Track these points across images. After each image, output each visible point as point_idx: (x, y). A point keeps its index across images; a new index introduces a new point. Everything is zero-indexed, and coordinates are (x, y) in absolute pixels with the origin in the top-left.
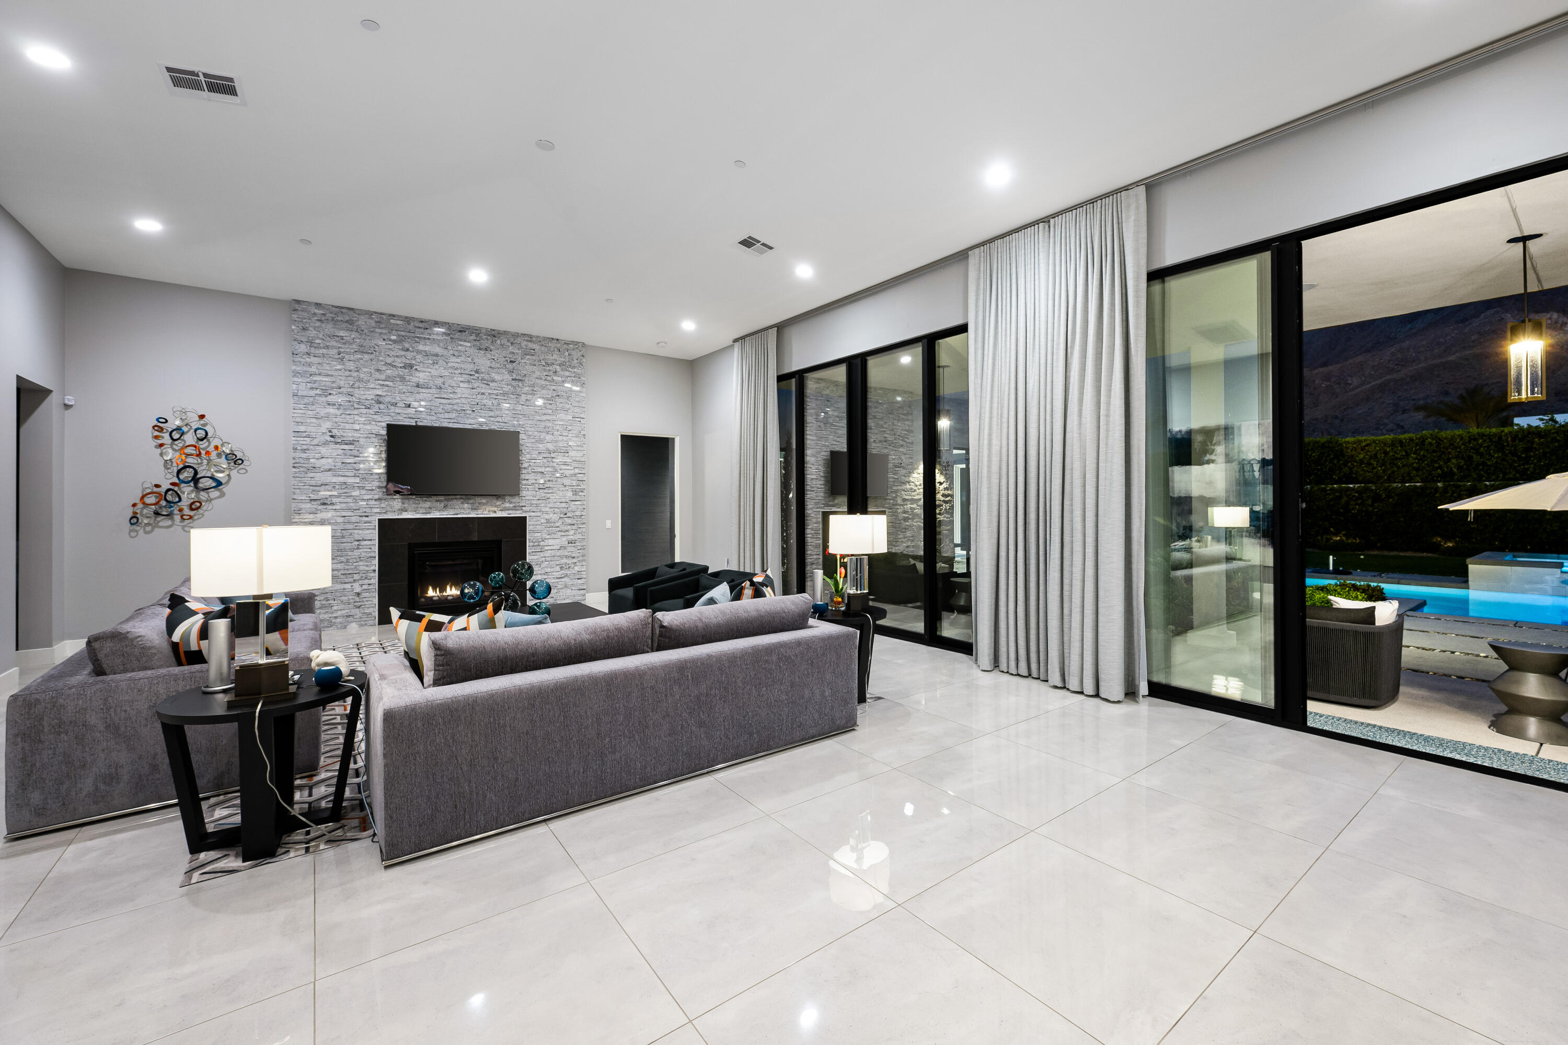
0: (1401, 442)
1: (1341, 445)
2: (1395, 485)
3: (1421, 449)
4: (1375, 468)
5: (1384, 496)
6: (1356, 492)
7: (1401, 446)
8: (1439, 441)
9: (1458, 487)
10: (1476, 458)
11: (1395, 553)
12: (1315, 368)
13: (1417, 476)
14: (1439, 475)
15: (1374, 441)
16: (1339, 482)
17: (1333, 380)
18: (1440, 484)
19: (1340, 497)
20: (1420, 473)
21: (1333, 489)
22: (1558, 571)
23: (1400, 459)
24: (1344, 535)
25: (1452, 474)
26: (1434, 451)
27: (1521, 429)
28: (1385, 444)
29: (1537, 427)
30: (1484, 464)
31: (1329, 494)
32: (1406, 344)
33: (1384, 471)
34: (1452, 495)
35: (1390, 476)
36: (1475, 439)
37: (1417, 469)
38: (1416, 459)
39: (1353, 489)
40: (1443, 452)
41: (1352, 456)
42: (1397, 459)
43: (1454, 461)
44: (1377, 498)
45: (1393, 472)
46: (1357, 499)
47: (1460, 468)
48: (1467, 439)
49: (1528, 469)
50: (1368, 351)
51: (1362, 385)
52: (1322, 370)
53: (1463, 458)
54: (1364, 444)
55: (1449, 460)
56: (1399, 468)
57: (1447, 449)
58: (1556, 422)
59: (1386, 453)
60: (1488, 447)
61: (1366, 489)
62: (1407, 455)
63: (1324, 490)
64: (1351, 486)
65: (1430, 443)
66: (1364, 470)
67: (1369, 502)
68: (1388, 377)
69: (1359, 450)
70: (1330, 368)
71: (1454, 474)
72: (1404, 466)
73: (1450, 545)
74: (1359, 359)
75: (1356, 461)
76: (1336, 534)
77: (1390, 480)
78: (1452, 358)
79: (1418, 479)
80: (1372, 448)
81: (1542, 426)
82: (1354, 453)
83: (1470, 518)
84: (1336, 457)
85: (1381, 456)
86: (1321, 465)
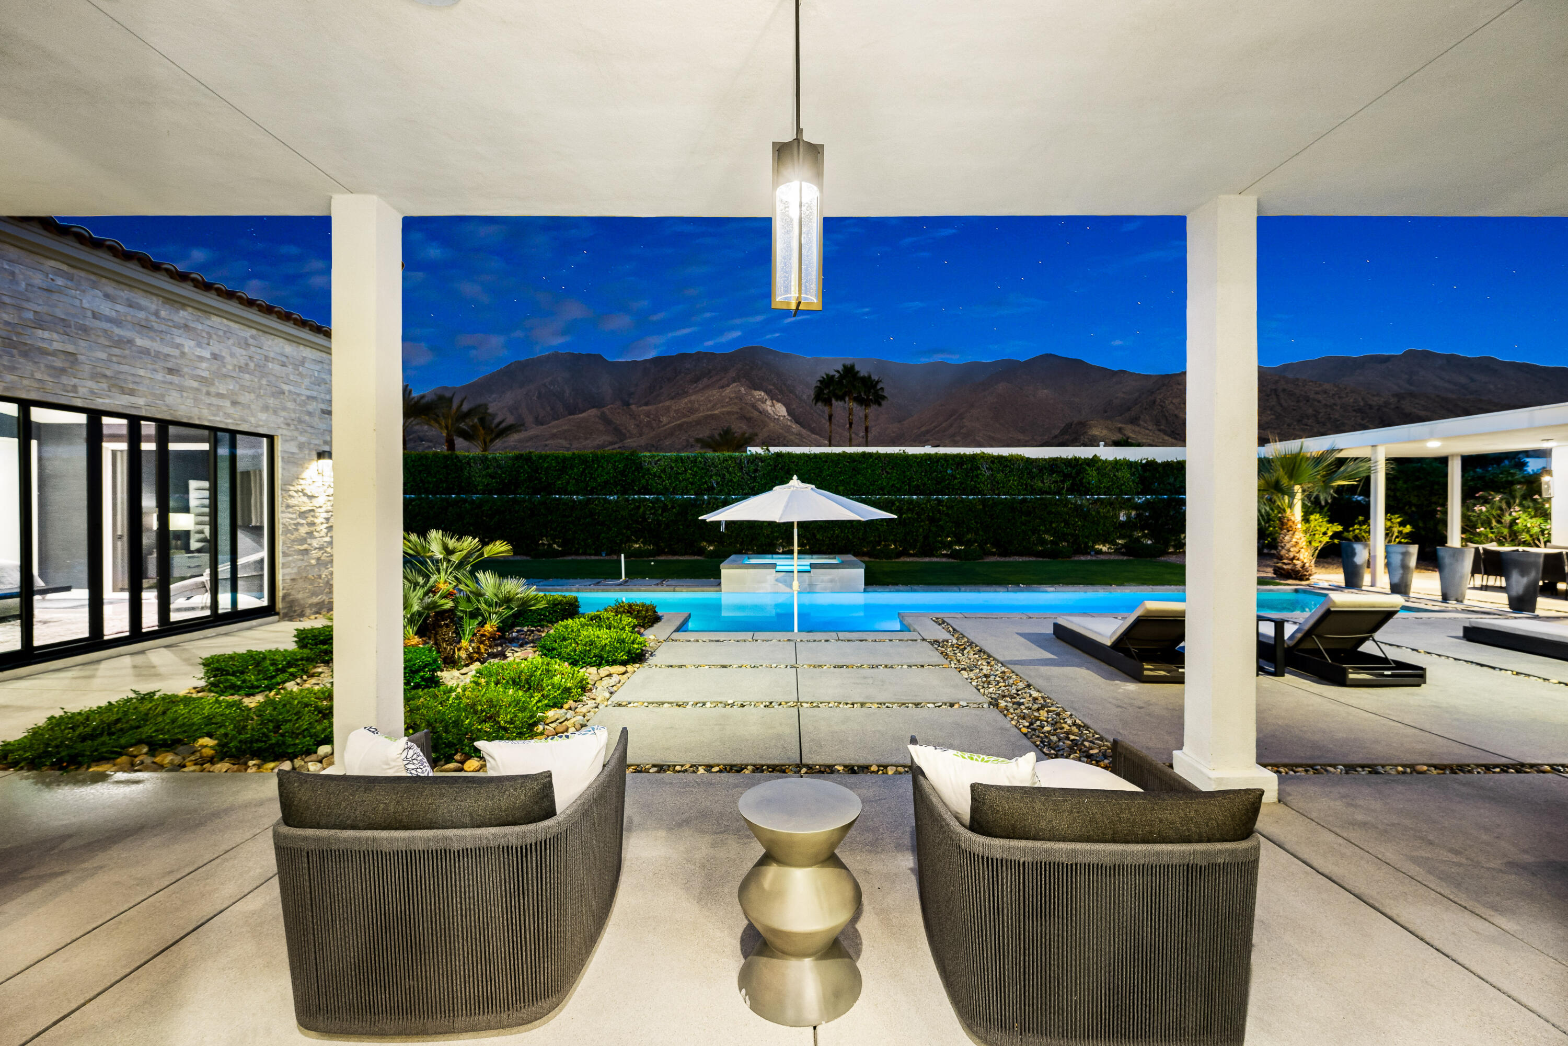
0: (681, 458)
1: (640, 458)
2: (677, 497)
3: (694, 466)
4: (664, 481)
5: (670, 506)
6: (651, 503)
7: (682, 463)
8: (706, 459)
9: (716, 499)
10: (727, 476)
11: (675, 558)
12: (640, 406)
13: (692, 489)
14: (705, 490)
15: (664, 456)
16: (639, 493)
17: (652, 416)
18: (706, 497)
19: (639, 507)
20: (694, 487)
21: (634, 499)
22: (774, 570)
23: (681, 474)
24: (642, 542)
25: (713, 488)
26: (703, 469)
27: (752, 455)
28: (671, 460)
29: (760, 454)
30: (731, 481)
31: (630, 504)
32: (693, 398)
33: (670, 484)
34: (713, 507)
35: (674, 488)
36: (727, 460)
37: (692, 484)
38: (691, 474)
39: (649, 499)
40: (708, 470)
41: (648, 469)
42: (679, 474)
43: (714, 477)
44: (665, 508)
45: (676, 485)
46: (652, 508)
47: (718, 483)
48: (722, 459)
49: (755, 486)
50: (672, 399)
51: (669, 423)
52: (645, 408)
53: (719, 475)
54: (657, 459)
55: (711, 477)
56: (680, 482)
57: (709, 466)
58: (769, 451)
59: (672, 468)
60: (734, 467)
61: (657, 499)
62: (686, 470)
63: (627, 500)
64: (647, 497)
65: (700, 462)
66: (656, 483)
67: (660, 511)
68: (684, 420)
69: (653, 464)
70: (650, 407)
71: (714, 489)
72: (683, 480)
73: (712, 548)
74: (667, 403)
75: (651, 474)
76: (636, 542)
77: (674, 493)
78: (716, 412)
79: (692, 492)
80: (662, 463)
81: (763, 453)
82: (649, 466)
83: (722, 529)
84: (637, 469)
85: (668, 470)
86: (626, 476)
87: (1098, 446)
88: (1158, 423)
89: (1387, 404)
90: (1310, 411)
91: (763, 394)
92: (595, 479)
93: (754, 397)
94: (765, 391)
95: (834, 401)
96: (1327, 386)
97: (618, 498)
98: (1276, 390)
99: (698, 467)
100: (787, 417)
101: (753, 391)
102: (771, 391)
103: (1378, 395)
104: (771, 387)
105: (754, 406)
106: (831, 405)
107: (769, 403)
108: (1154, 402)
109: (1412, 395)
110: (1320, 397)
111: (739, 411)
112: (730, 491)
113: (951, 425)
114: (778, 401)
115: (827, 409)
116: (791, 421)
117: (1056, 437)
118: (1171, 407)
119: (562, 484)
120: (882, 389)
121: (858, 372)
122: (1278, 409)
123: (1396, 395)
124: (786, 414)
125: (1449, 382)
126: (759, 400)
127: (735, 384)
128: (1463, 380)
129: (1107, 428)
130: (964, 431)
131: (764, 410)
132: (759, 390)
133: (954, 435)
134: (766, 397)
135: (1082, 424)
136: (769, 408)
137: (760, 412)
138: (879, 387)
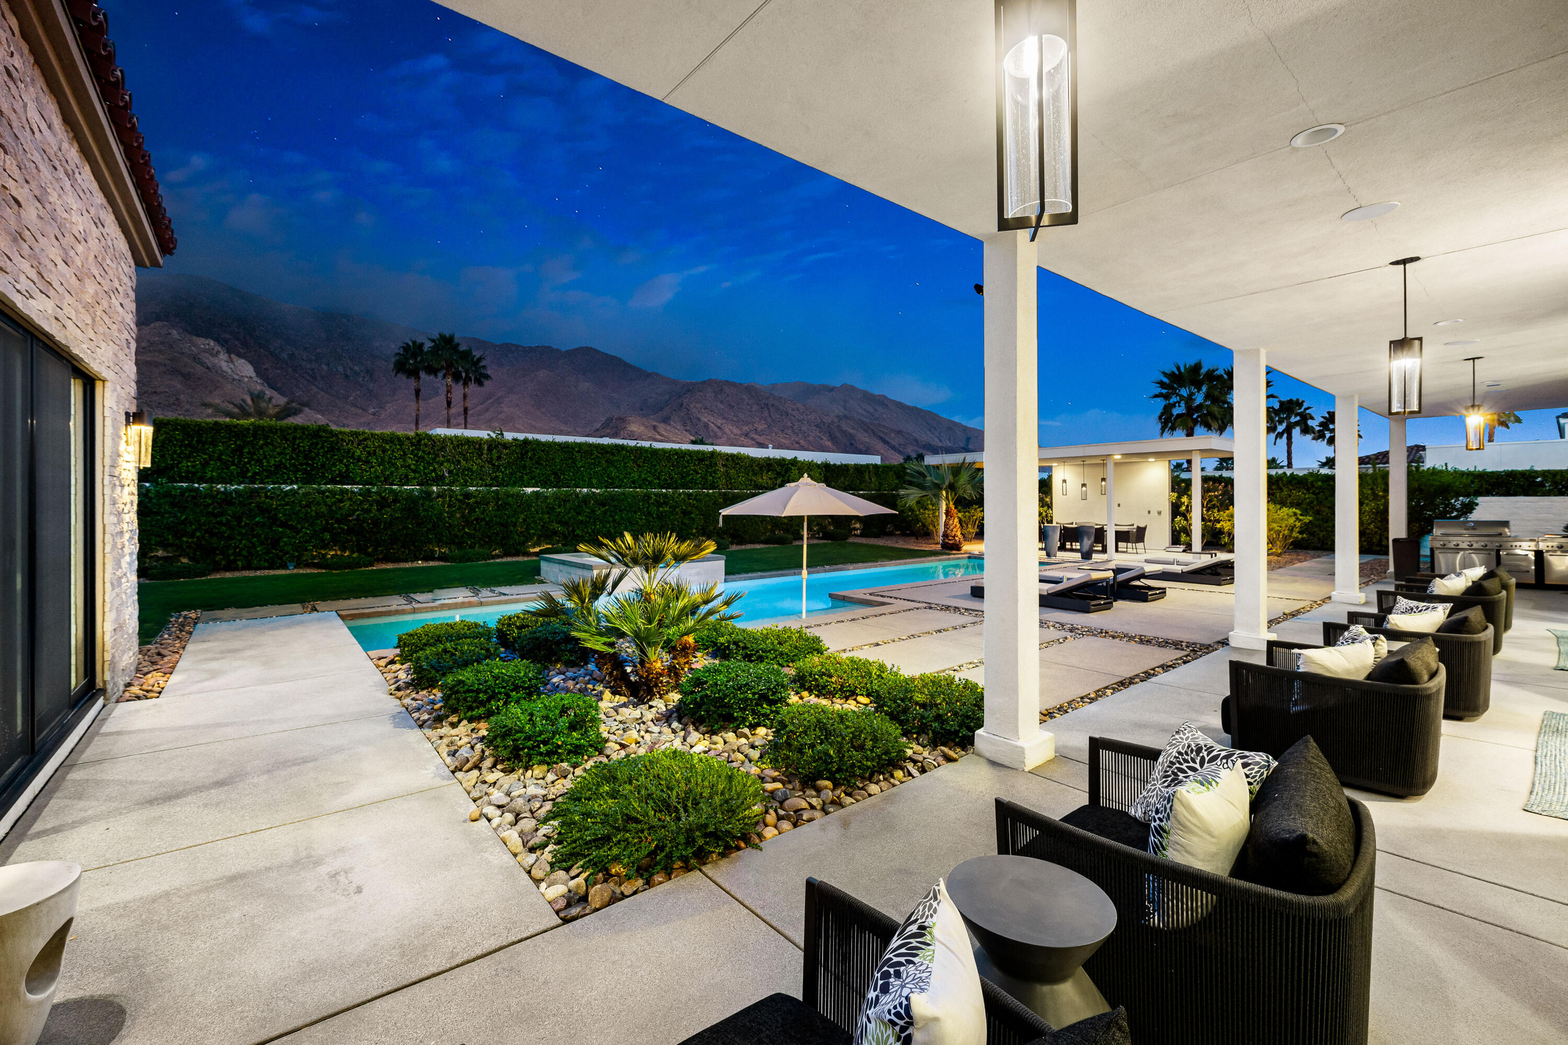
1: (336, 436)
10: (463, 463)
13: (414, 478)
14: (432, 479)
16: (333, 481)
21: (326, 490)
23: (398, 458)
25: (443, 477)
26: (429, 453)
28: (383, 439)
31: (320, 496)
33: (383, 471)
40: (437, 455)
41: (349, 450)
42: (395, 457)
43: (445, 464)
45: (392, 473)
47: (450, 472)
48: (454, 442)
53: (452, 462)
54: (361, 438)
55: (441, 463)
56: (397, 468)
57: (439, 451)
59: (384, 450)
61: (365, 491)
62: (405, 454)
63: (315, 491)
64: (348, 487)
65: (425, 443)
66: (361, 468)
72: (402, 467)
73: (443, 551)
75: (352, 457)
76: (331, 548)
77: (388, 481)
80: (370, 443)
82: (350, 446)
84: (332, 449)
85: (379, 452)
86: (312, 459)
87: (768, 448)
88: (684, 425)
89: (833, 422)
90: (789, 424)
91: (212, 343)
92: (259, 461)
93: (197, 346)
94: (217, 340)
95: (423, 375)
96: (799, 405)
97: (299, 488)
98: (767, 405)
99: (424, 451)
100: (255, 379)
101: (195, 338)
102: (226, 341)
103: (828, 415)
104: (227, 336)
105: (195, 359)
106: (418, 378)
107: (223, 356)
108: (682, 405)
109: (846, 417)
110: (795, 413)
111: (167, 362)
112: (466, 481)
113: (487, 410)
114: (240, 355)
115: (412, 383)
116: (262, 384)
117: (597, 430)
118: (694, 410)
119: (193, 467)
120: (484, 367)
121: (458, 344)
122: (769, 420)
123: (838, 416)
124: (253, 374)
125: (865, 410)
126: (205, 351)
127: (158, 324)
128: (872, 410)
129: (643, 424)
130: (502, 416)
131: (214, 366)
132: (206, 337)
133: (490, 421)
134: (218, 348)
135: (622, 420)
136: (224, 365)
137: (208, 368)
138: (481, 364)
